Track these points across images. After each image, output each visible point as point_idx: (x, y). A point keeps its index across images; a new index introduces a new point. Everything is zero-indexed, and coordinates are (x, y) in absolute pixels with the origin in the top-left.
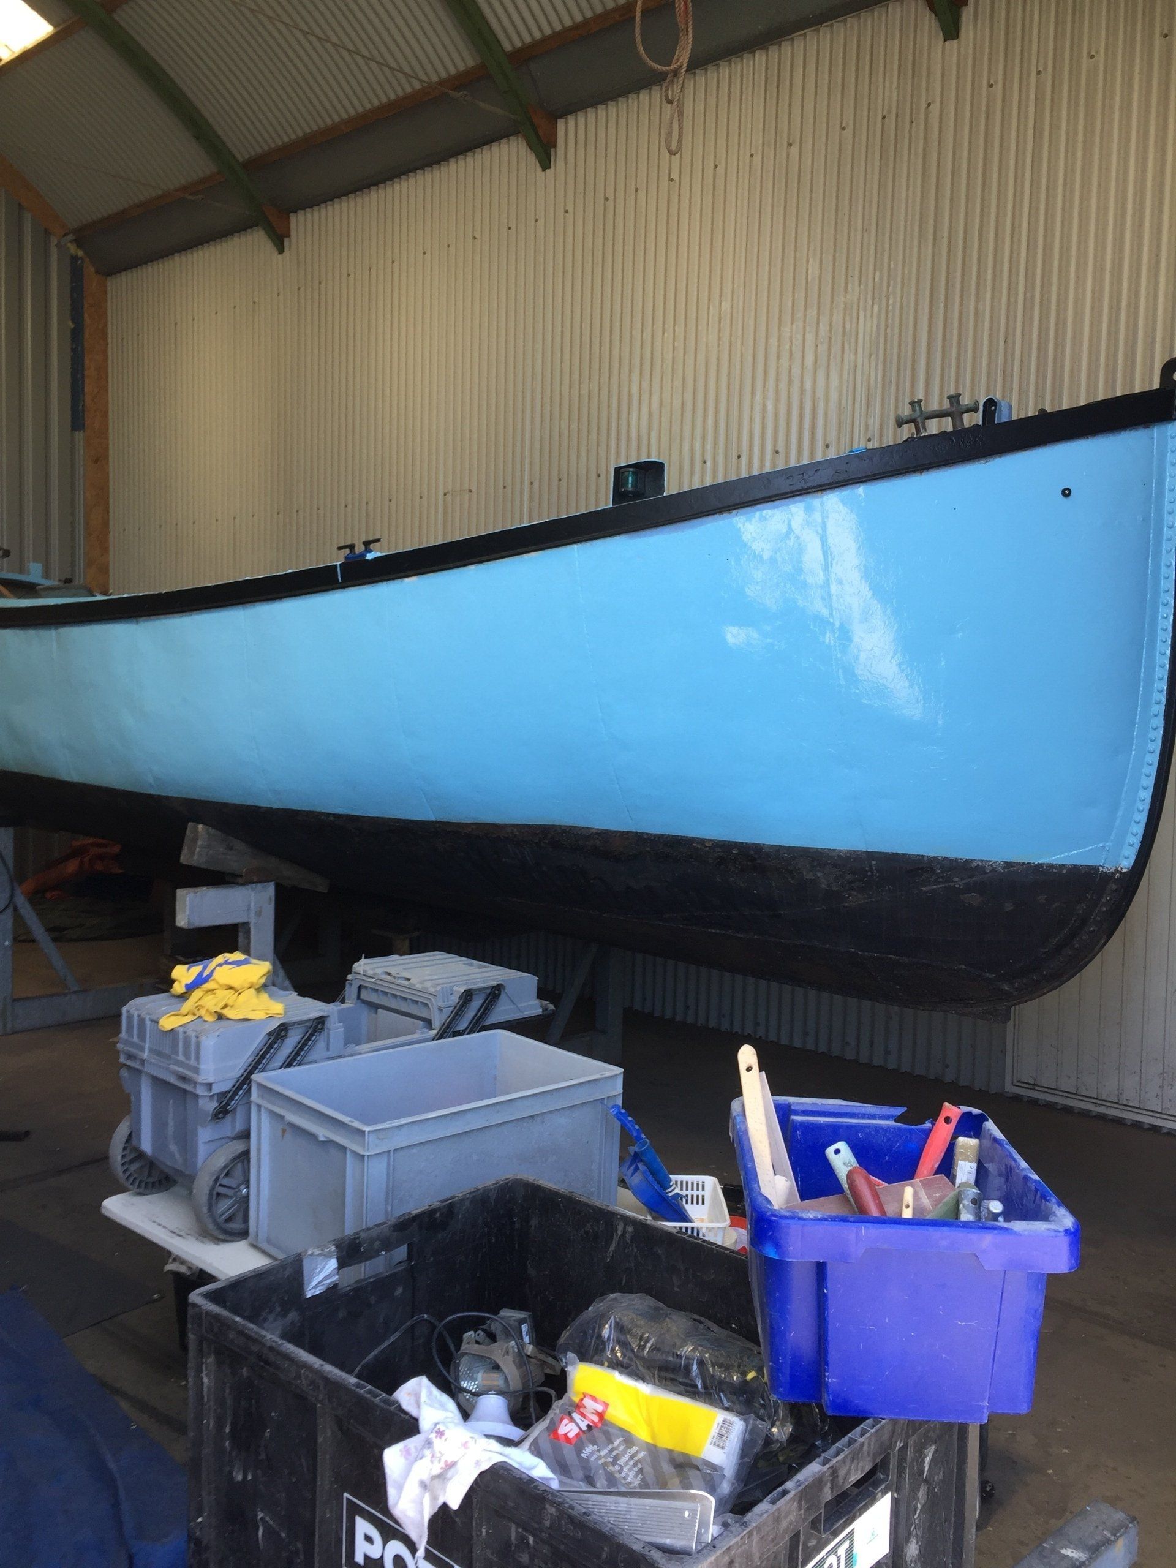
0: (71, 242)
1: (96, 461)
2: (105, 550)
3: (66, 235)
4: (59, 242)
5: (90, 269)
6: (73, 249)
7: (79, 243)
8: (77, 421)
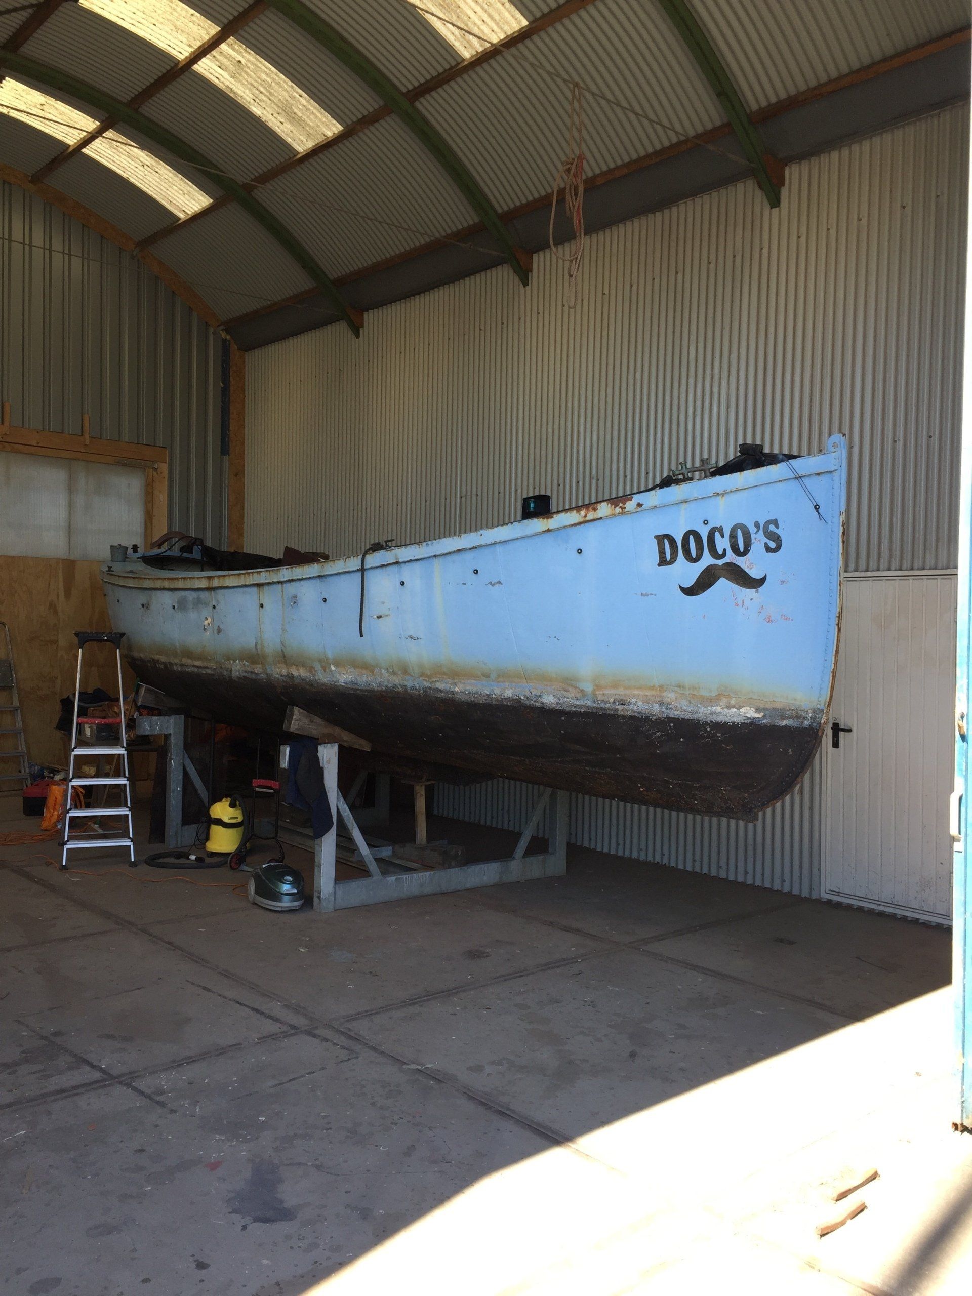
0: (222, 330)
1: (236, 475)
2: (241, 535)
3: (219, 326)
4: (214, 331)
5: (234, 347)
6: (224, 335)
7: (227, 330)
8: (225, 449)
